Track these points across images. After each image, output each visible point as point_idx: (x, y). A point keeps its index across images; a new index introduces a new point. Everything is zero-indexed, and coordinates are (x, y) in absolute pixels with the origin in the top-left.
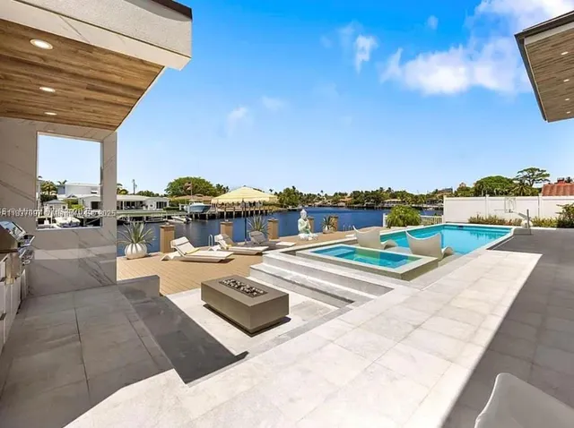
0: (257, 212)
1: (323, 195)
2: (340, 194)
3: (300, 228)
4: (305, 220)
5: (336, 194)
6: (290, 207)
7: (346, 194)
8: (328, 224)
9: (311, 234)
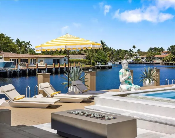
0: (62, 69)
1: (135, 50)
2: (155, 49)
3: (122, 79)
4: (127, 70)
5: (151, 49)
6: (99, 65)
7: (162, 50)
8: (149, 78)
9: (133, 86)
